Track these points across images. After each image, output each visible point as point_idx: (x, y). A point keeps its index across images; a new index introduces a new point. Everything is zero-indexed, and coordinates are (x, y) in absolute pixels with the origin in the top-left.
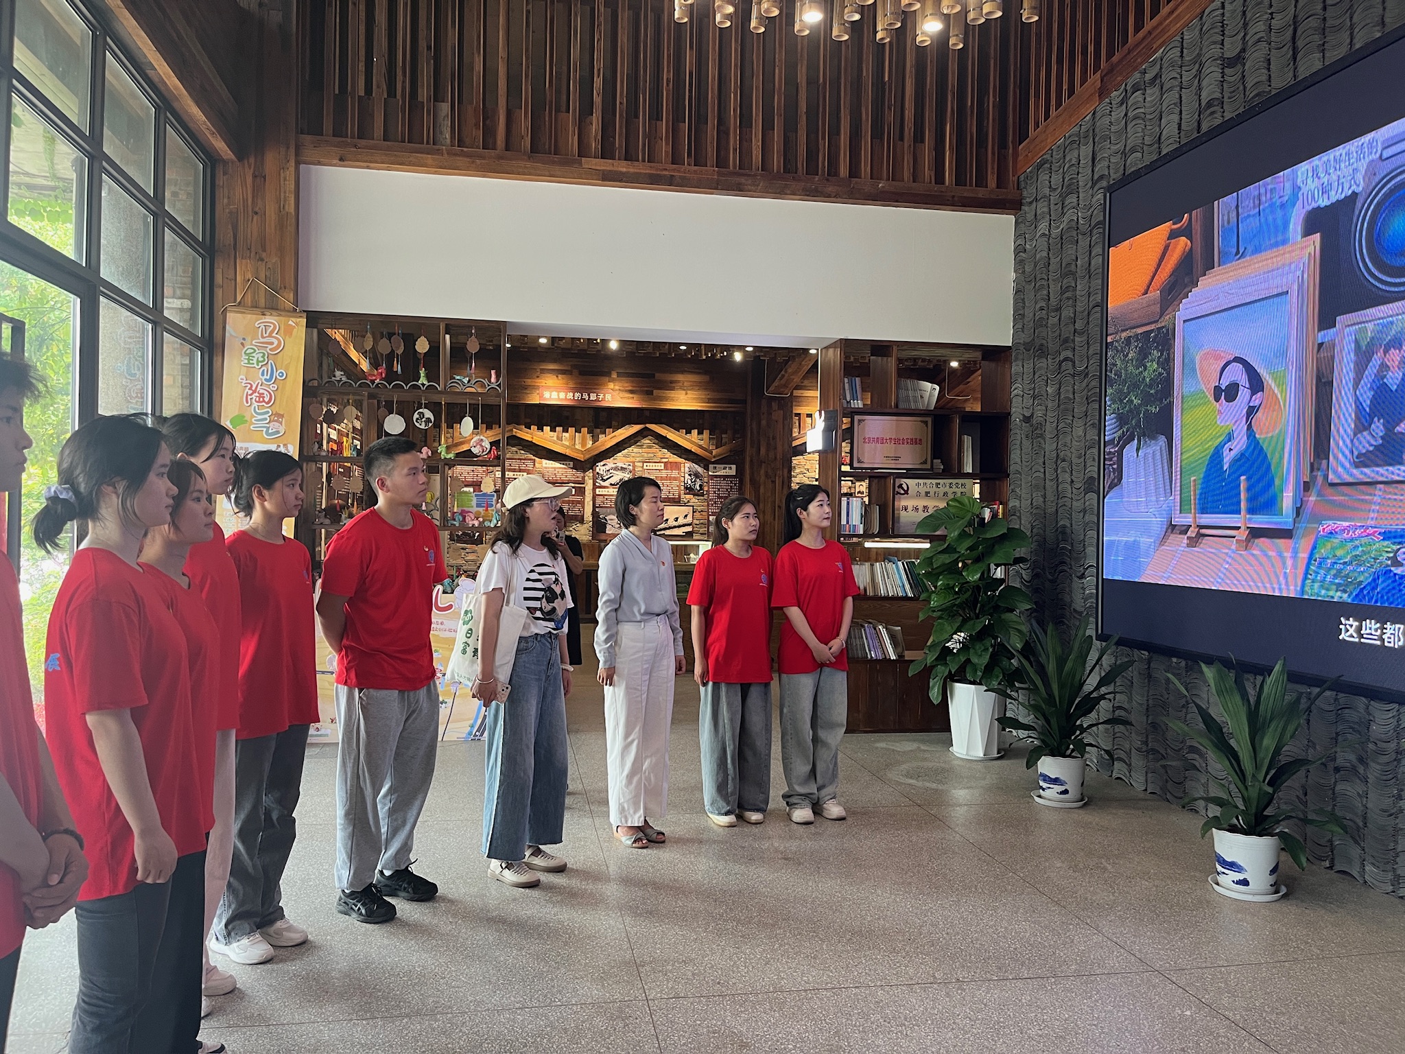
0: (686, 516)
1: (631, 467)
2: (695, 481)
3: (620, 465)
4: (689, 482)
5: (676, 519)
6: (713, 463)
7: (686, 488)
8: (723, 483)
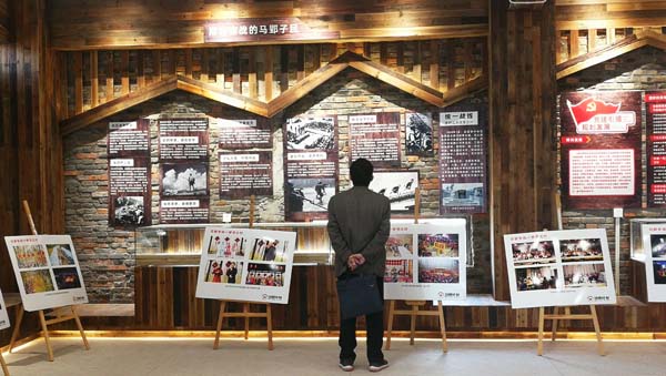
0: (409, 184)
1: (332, 123)
2: (420, 137)
3: (318, 119)
4: (413, 139)
5: (396, 190)
6: (445, 110)
7: (408, 147)
8: (459, 137)
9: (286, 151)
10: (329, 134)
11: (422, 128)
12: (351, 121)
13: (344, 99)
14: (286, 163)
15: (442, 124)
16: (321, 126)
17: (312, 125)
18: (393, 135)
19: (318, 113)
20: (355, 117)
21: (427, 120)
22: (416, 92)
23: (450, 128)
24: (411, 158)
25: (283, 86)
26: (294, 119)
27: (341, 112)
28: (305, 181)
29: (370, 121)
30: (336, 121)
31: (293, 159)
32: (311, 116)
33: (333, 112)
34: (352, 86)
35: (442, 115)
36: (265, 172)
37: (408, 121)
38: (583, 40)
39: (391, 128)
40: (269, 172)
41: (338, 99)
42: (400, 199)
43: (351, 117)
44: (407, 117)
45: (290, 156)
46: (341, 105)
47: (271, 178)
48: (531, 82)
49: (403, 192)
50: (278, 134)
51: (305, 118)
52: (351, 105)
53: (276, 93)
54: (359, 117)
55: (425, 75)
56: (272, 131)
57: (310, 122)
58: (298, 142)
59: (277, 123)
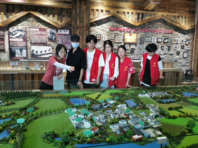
0: (49, 50)
1: (25, 30)
2: (52, 36)
3: (20, 28)
4: (50, 37)
5: (45, 51)
7: (49, 39)
8: (64, 37)
9: (9, 38)
10: (24, 33)
11: (53, 34)
12: (31, 30)
13: (28, 23)
14: (9, 42)
15: (59, 33)
16: (21, 30)
17: (18, 30)
18: (44, 35)
19: (20, 26)
20: (32, 29)
21: (54, 31)
22: (51, 23)
23: (61, 34)
24: (50, 42)
25: (8, 17)
26: (12, 28)
27: (27, 27)
28: (16, 47)
29: (37, 30)
30: (26, 30)
31: (12, 40)
32: (18, 27)
33: (25, 27)
34: (31, 19)
35: (59, 30)
36: (2, 44)
37: (49, 31)
38: (97, 12)
39: (44, 33)
40: (4, 44)
41: (26, 23)
42: (47, 54)
43: (31, 29)
44: (49, 30)
45: (11, 40)
46: (28, 25)
47: (4, 46)
48: (83, 22)
49: (47, 52)
50: (6, 32)
51: (15, 28)
52: (31, 25)
53: (5, 19)
54: (33, 29)
55: (54, 18)
56: (4, 31)
57: (17, 29)
58: (13, 35)
59: (6, 29)
